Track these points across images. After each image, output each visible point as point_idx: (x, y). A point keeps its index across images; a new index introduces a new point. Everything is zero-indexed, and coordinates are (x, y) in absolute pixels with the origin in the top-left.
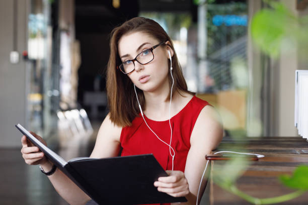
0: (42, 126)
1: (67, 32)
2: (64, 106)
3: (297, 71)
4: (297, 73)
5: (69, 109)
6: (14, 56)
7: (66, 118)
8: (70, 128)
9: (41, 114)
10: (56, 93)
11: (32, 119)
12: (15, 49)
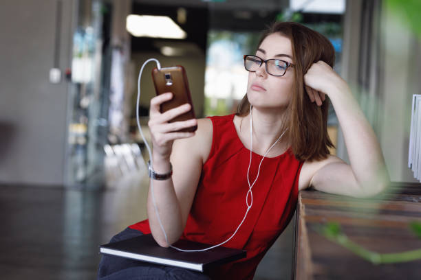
0: (86, 162)
1: (120, 49)
2: (113, 139)
3: (414, 96)
4: (415, 97)
5: (119, 143)
6: (55, 75)
7: (114, 154)
8: (119, 166)
9: (85, 147)
10: (103, 122)
11: (73, 154)
12: (57, 66)
